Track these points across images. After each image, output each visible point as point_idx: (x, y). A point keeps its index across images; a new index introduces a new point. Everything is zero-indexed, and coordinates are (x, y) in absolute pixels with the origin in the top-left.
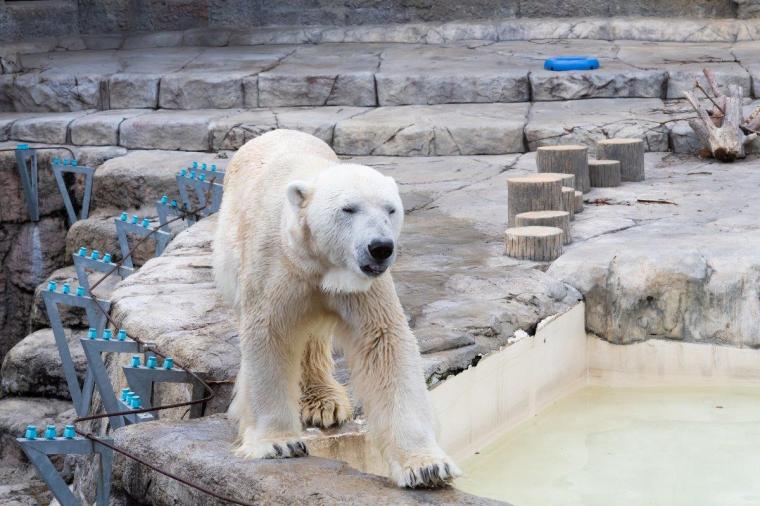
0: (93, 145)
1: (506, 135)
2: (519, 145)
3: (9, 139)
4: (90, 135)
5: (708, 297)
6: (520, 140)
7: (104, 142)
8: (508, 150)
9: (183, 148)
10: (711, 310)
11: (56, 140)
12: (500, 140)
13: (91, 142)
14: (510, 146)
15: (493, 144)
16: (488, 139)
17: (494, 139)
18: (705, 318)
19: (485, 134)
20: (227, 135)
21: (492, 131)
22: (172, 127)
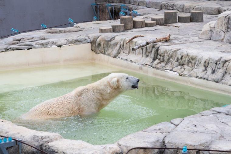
0: (142, 6)
1: (215, 9)
2: (217, 12)
3: (129, 3)
4: (142, 4)
5: (109, 45)
6: (218, 11)
7: (144, 5)
8: (215, 14)
9: (157, 8)
10: (109, 48)
11: (137, 4)
12: (213, 11)
13: (142, 5)
14: (215, 13)
15: (211, 12)
16: (211, 10)
17: (212, 10)
18: (108, 50)
19: (210, 9)
20: (164, 6)
21: (212, 8)
22: (155, 2)
